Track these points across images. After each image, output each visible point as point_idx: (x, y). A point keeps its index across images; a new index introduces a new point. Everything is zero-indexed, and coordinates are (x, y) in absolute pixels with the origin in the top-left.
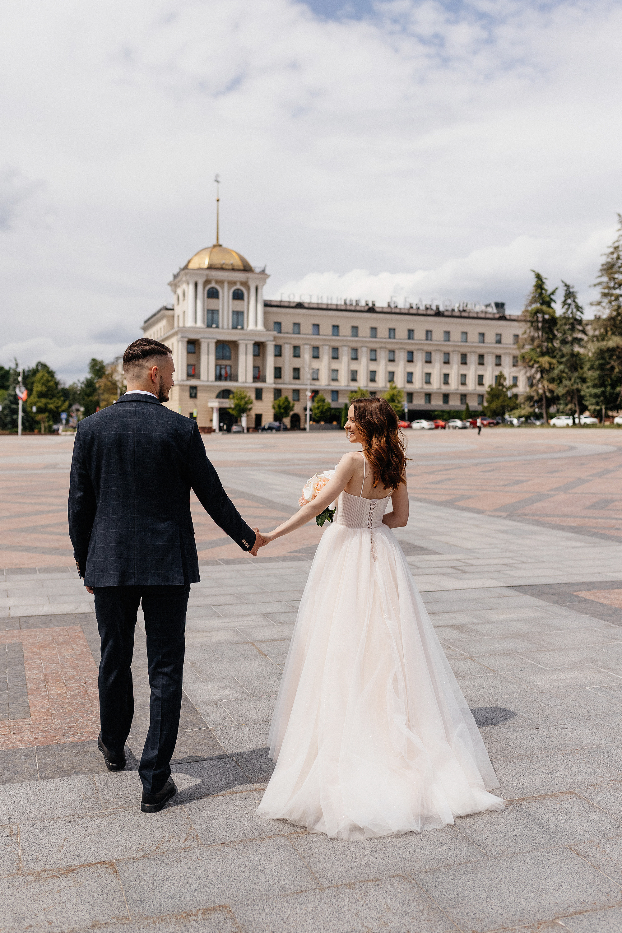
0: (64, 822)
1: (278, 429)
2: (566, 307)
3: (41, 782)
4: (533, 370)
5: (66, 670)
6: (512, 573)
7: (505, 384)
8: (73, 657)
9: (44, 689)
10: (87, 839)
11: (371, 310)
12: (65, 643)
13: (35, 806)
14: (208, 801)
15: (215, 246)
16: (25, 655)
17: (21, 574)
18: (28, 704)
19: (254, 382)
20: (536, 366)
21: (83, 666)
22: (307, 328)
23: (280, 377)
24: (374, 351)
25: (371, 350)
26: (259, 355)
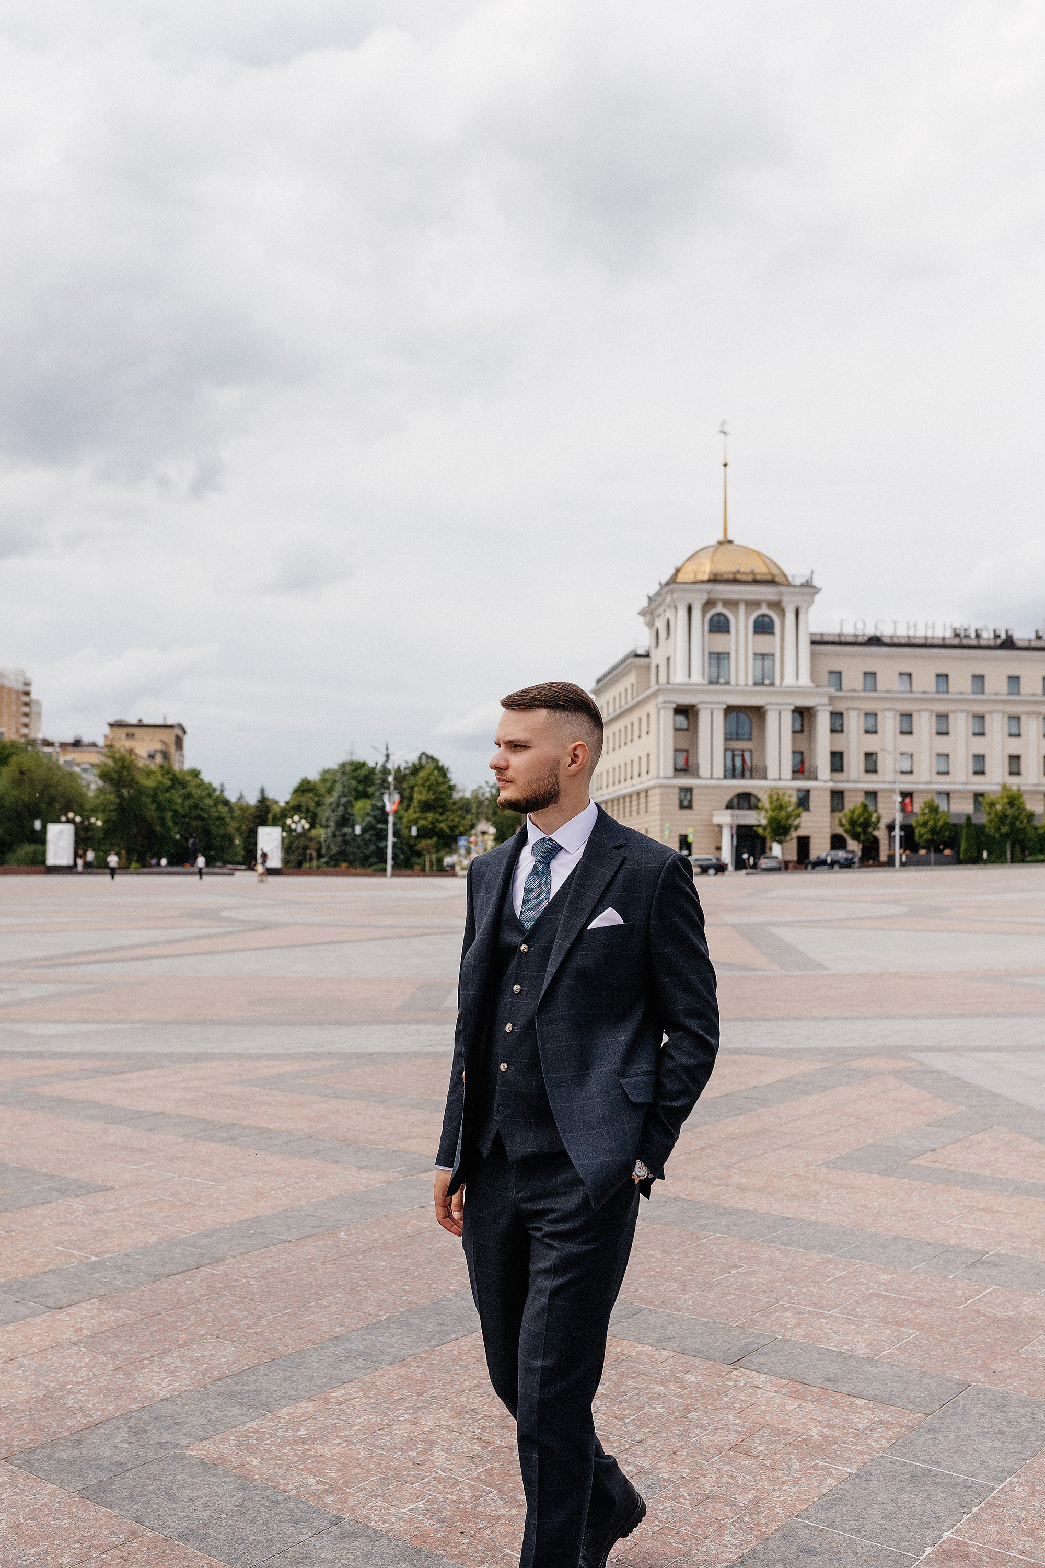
11: (1008, 644)
15: (720, 543)
19: (793, 779)
22: (888, 680)
23: (841, 770)
24: (1015, 719)
25: (1010, 718)
26: (802, 731)
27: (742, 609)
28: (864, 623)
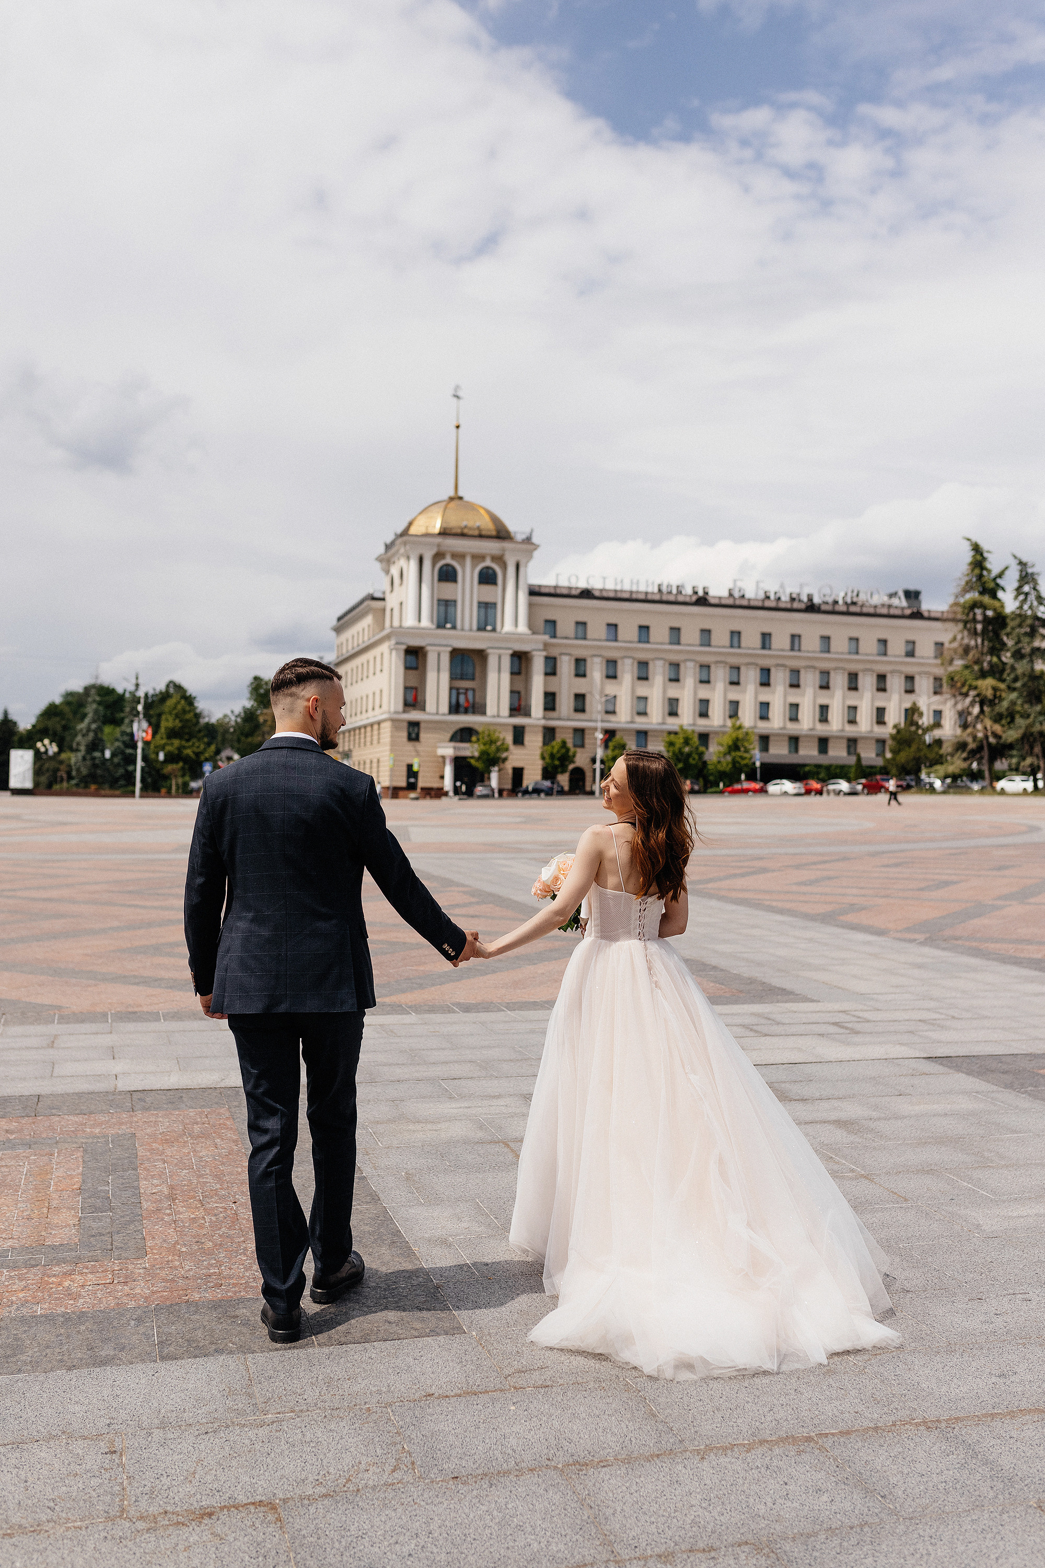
0: (197, 1433)
1: (549, 793)
2: (1022, 597)
3: (159, 1364)
4: (968, 700)
5: (204, 1180)
6: (935, 1035)
7: (920, 723)
8: (216, 1160)
9: (168, 1211)
10: (234, 1463)
11: (702, 601)
12: (204, 1135)
13: (150, 1404)
14: (431, 1405)
15: (451, 499)
16: (140, 1154)
17: (134, 1021)
18: (142, 1234)
19: (511, 715)
20: (972, 693)
21: (231, 1174)
22: (597, 630)
23: (553, 709)
24: (705, 667)
25: (701, 666)
26: (519, 673)
27: (468, 561)
28: (577, 577)
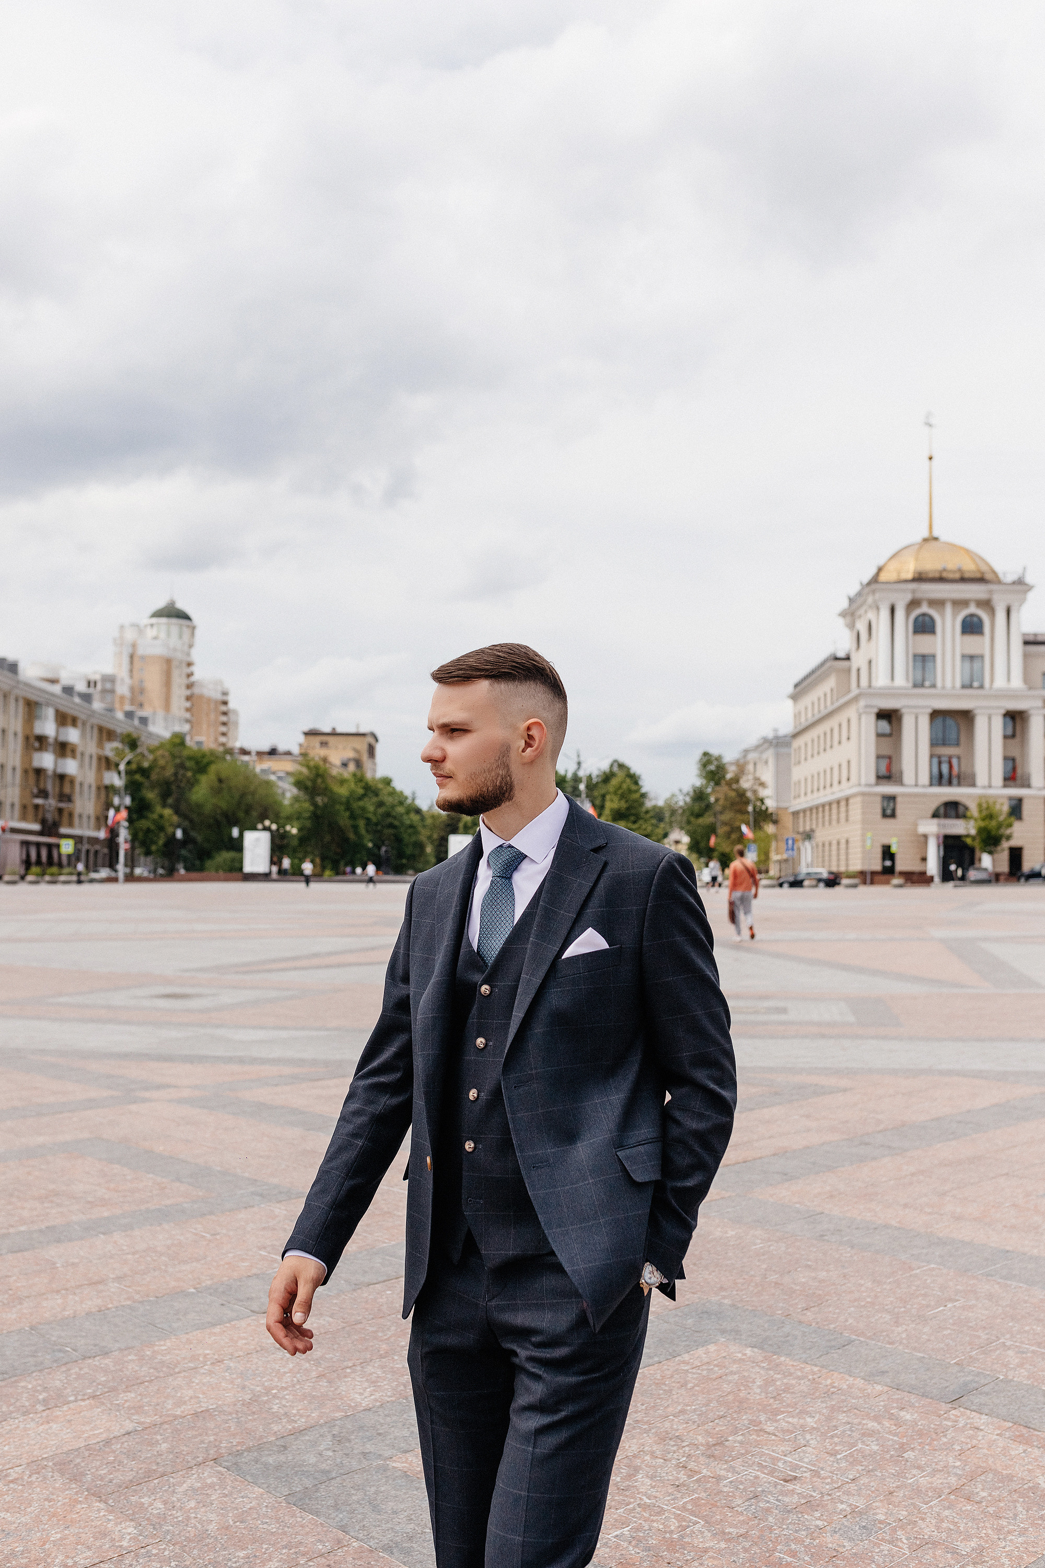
15: (925, 540)
19: (1005, 786)
26: (1013, 736)
27: (949, 609)
